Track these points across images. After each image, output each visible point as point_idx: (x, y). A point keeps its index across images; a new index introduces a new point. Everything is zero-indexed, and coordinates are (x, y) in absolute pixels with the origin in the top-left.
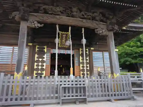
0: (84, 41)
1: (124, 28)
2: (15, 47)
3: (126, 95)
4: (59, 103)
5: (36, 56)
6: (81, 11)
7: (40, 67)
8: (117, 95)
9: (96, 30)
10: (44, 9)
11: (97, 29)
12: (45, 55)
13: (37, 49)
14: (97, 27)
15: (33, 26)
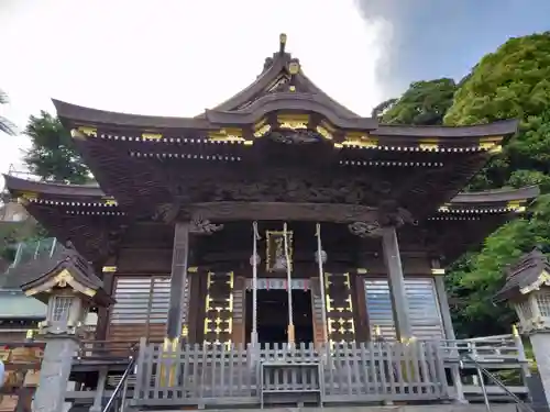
0: (321, 256)
1: (444, 209)
2: (156, 280)
3: (428, 390)
4: (258, 406)
5: (209, 299)
6: (309, 185)
7: (218, 321)
8: (402, 389)
9: (350, 226)
10: (224, 192)
11: (352, 223)
12: (231, 296)
13: (209, 282)
14: (353, 219)
15: (202, 231)
